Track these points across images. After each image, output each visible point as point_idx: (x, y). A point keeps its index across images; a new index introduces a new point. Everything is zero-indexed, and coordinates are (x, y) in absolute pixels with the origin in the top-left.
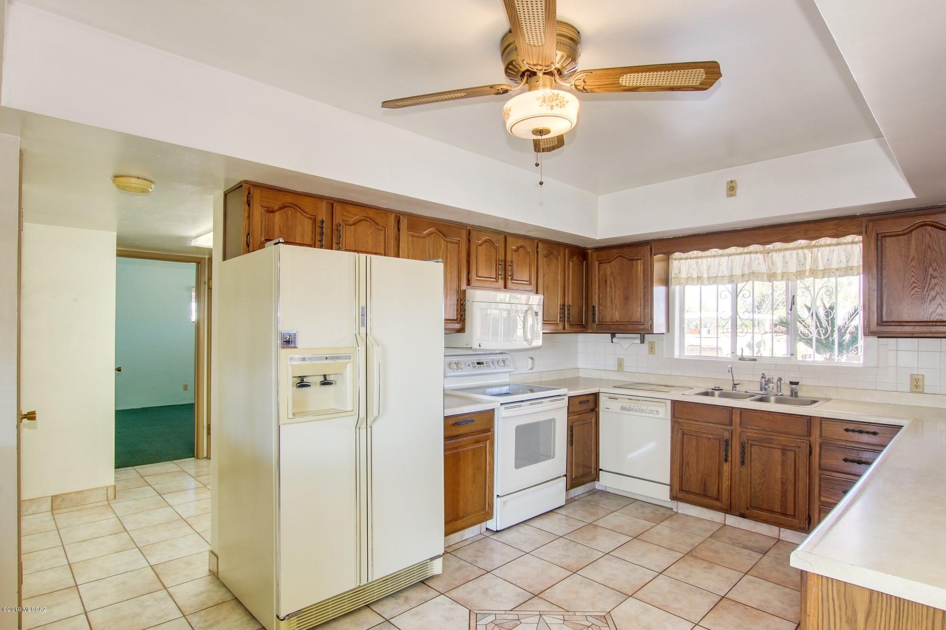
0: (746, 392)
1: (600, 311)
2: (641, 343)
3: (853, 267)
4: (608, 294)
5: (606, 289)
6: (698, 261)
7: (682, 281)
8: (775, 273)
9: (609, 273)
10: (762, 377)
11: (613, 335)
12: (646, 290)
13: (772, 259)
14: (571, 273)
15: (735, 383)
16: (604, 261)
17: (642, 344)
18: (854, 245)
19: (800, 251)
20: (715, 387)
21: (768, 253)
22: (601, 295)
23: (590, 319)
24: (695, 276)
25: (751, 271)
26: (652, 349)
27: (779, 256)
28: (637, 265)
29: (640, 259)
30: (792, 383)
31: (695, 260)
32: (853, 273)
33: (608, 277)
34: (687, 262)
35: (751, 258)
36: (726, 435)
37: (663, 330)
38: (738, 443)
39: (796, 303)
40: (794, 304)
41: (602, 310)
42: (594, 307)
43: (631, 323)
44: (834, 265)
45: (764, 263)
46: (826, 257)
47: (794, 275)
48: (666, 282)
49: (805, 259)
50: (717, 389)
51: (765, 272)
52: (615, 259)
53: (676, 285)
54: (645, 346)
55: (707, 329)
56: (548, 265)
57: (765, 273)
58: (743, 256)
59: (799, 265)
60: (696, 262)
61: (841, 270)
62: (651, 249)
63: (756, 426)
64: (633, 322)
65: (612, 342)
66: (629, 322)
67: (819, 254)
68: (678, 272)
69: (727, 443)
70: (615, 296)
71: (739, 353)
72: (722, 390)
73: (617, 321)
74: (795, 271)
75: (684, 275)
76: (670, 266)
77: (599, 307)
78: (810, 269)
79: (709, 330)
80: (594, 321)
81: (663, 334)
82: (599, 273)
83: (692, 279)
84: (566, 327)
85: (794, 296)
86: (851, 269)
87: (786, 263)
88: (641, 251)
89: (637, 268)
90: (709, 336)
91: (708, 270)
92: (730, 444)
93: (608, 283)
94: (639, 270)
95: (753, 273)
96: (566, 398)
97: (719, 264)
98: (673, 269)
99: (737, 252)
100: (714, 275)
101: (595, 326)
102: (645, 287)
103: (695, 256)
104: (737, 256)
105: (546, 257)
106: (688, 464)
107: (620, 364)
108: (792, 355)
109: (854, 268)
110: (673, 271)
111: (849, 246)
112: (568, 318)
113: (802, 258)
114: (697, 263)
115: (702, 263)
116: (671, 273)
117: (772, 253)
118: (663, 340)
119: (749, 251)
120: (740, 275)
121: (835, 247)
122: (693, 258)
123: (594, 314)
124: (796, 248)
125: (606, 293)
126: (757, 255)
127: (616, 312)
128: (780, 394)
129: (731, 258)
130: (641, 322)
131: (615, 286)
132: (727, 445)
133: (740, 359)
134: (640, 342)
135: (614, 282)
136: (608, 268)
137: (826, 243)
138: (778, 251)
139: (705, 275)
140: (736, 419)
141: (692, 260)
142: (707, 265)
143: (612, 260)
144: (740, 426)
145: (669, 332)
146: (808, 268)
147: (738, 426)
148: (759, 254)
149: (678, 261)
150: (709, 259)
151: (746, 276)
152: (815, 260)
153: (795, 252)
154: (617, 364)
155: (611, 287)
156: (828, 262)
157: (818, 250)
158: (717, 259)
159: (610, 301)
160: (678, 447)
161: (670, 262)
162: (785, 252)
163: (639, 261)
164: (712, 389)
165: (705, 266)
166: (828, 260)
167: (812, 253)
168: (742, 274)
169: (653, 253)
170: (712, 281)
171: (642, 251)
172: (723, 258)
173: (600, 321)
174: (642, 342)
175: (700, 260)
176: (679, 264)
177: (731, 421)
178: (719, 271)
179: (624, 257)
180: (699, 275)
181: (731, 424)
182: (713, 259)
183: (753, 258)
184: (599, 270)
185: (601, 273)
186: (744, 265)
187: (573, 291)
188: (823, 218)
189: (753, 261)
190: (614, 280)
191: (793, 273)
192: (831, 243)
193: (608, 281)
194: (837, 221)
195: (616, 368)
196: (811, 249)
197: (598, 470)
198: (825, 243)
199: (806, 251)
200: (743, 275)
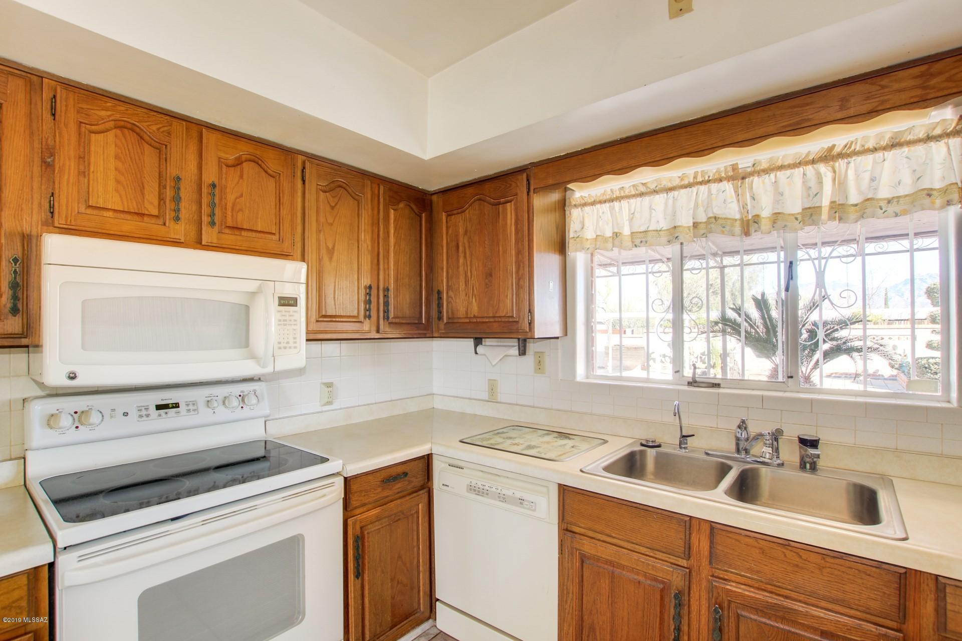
0: (707, 454)
1: (450, 299)
2: (520, 355)
3: (932, 189)
4: (461, 269)
5: (458, 261)
6: (614, 205)
7: (588, 245)
8: (758, 216)
9: (461, 231)
10: (739, 427)
11: (478, 341)
12: (520, 256)
13: (751, 188)
14: (392, 231)
15: (684, 434)
16: (455, 212)
17: (523, 358)
18: (932, 144)
19: (809, 169)
20: (647, 441)
21: (743, 178)
22: (450, 271)
23: (434, 314)
24: (609, 233)
25: (711, 215)
26: (539, 365)
27: (763, 183)
28: (505, 210)
29: (510, 201)
30: (803, 442)
31: (607, 205)
32: (933, 203)
33: (461, 239)
34: (595, 211)
35: (709, 191)
36: (677, 580)
37: (556, 331)
38: (704, 603)
39: (797, 277)
40: (792, 278)
41: (452, 298)
42: (439, 293)
43: (497, 319)
44: (884, 193)
45: (735, 200)
46: (867, 176)
47: (796, 219)
48: (561, 247)
49: (820, 182)
50: (651, 444)
51: (738, 216)
52: (471, 205)
53: (576, 251)
54: (529, 359)
55: (631, 329)
56: (333, 208)
57: (736, 220)
58: (694, 189)
59: (809, 196)
60: (610, 207)
61: (898, 202)
62: (528, 180)
63: (750, 570)
64: (500, 317)
65: (476, 353)
66: (494, 317)
67: (851, 174)
68: (580, 227)
69: (681, 600)
70: (471, 272)
71: (688, 373)
72: (659, 446)
73: (475, 317)
74: (800, 210)
75: (589, 234)
76: (567, 220)
77: (447, 293)
78: (833, 202)
79: (633, 330)
80: (440, 318)
81: (557, 338)
82: (447, 233)
83: (605, 240)
84: (382, 327)
85: (791, 263)
86: (929, 195)
87: (779, 194)
88: (511, 185)
89: (505, 218)
90: (634, 336)
91: (631, 220)
92: (686, 602)
93: (461, 248)
94: (509, 222)
95: (715, 218)
96: (339, 482)
97: (651, 209)
98: (572, 222)
99: (683, 183)
100: (643, 229)
101: (442, 326)
102: (519, 253)
103: (608, 197)
104: (683, 191)
105: (325, 192)
106: (592, 628)
107: (492, 387)
108: (792, 377)
109: (934, 193)
110: (572, 226)
111: (920, 149)
112: (384, 312)
113: (813, 183)
114: (612, 209)
115: (621, 209)
116: (569, 231)
117: (751, 178)
118: (558, 349)
119: (707, 178)
120: (689, 227)
121: (886, 153)
122: (605, 202)
123: (440, 306)
124: (800, 163)
125: (458, 268)
126: (721, 184)
127: (474, 300)
128: (779, 462)
129: (671, 194)
130: (512, 317)
131: (471, 255)
132: (679, 605)
133: (690, 384)
134: (517, 352)
135: (469, 247)
136: (461, 223)
137: (866, 147)
138: (762, 173)
139: (626, 231)
140: (701, 544)
141: (603, 205)
142: (629, 210)
143: (467, 209)
144: (710, 563)
145: (566, 335)
146: (826, 202)
147: (705, 562)
148: (725, 183)
149: (580, 209)
150: (632, 201)
151: (702, 226)
152: (840, 183)
153: (798, 172)
154: (487, 390)
155: (465, 257)
156: (873, 184)
157: (849, 163)
158: (647, 199)
159: (464, 282)
160: (574, 588)
161: (567, 213)
162: (778, 173)
163: (508, 205)
164: (642, 445)
165: (626, 215)
166: (873, 179)
167: (834, 172)
168: (694, 223)
169: (532, 188)
170: (639, 241)
171: (514, 184)
172: (657, 197)
173: (450, 316)
174: (523, 352)
175: (616, 204)
176: (581, 214)
177: (688, 548)
178: (650, 220)
179: (484, 201)
180: (616, 231)
181: (688, 555)
182: (639, 199)
183: (714, 191)
184: (447, 228)
185: (450, 232)
186: (696, 206)
187: (396, 263)
188: (885, 66)
189: (714, 196)
190: (469, 242)
191: (793, 215)
192: (877, 146)
193: (460, 244)
194: (923, 68)
195: (485, 396)
196: (831, 163)
197: (434, 601)
198: (863, 146)
199: (822, 168)
200: (695, 225)
